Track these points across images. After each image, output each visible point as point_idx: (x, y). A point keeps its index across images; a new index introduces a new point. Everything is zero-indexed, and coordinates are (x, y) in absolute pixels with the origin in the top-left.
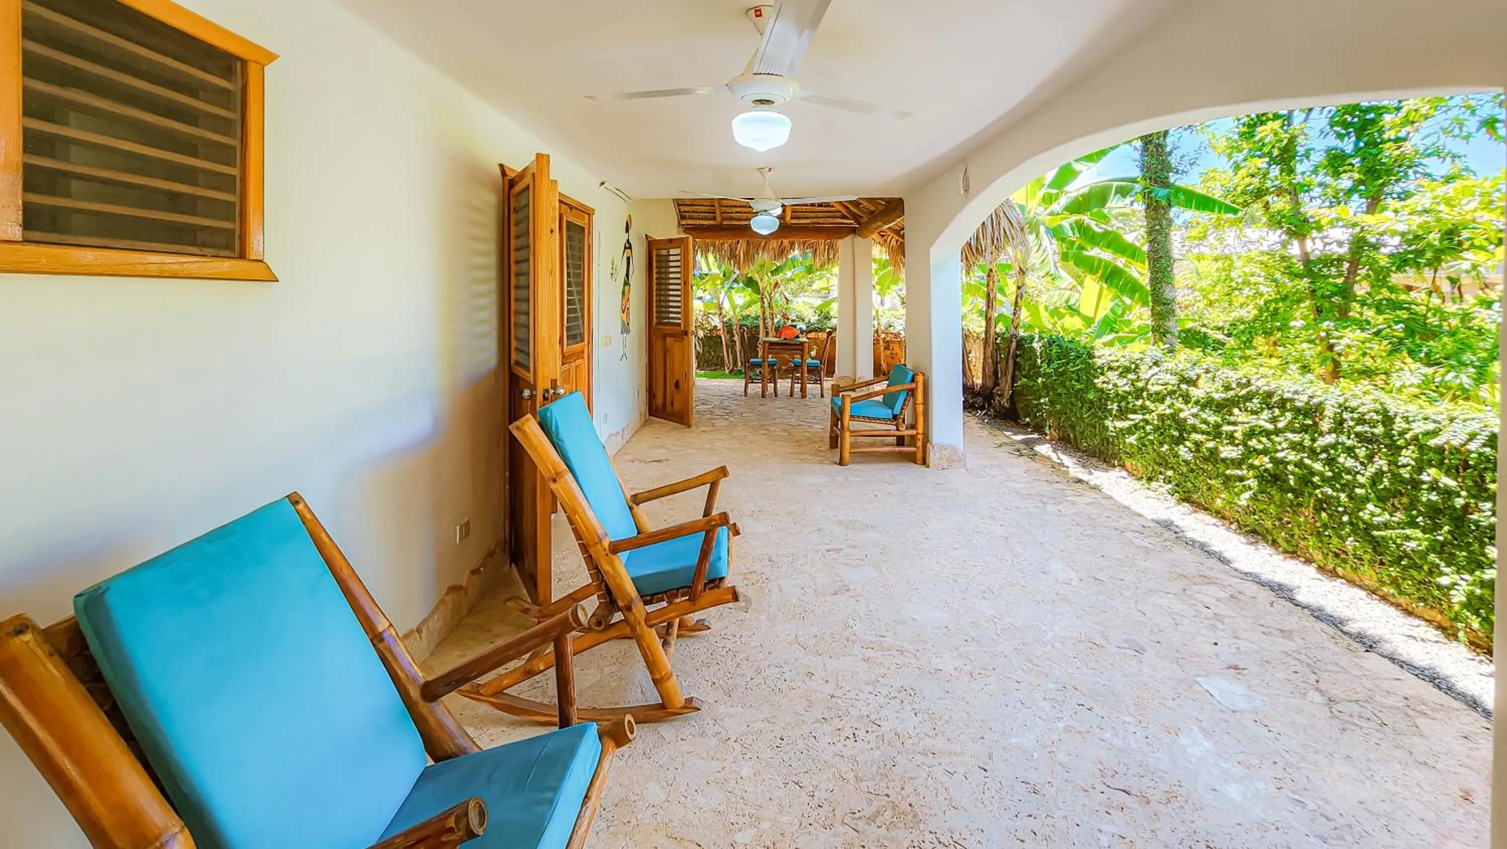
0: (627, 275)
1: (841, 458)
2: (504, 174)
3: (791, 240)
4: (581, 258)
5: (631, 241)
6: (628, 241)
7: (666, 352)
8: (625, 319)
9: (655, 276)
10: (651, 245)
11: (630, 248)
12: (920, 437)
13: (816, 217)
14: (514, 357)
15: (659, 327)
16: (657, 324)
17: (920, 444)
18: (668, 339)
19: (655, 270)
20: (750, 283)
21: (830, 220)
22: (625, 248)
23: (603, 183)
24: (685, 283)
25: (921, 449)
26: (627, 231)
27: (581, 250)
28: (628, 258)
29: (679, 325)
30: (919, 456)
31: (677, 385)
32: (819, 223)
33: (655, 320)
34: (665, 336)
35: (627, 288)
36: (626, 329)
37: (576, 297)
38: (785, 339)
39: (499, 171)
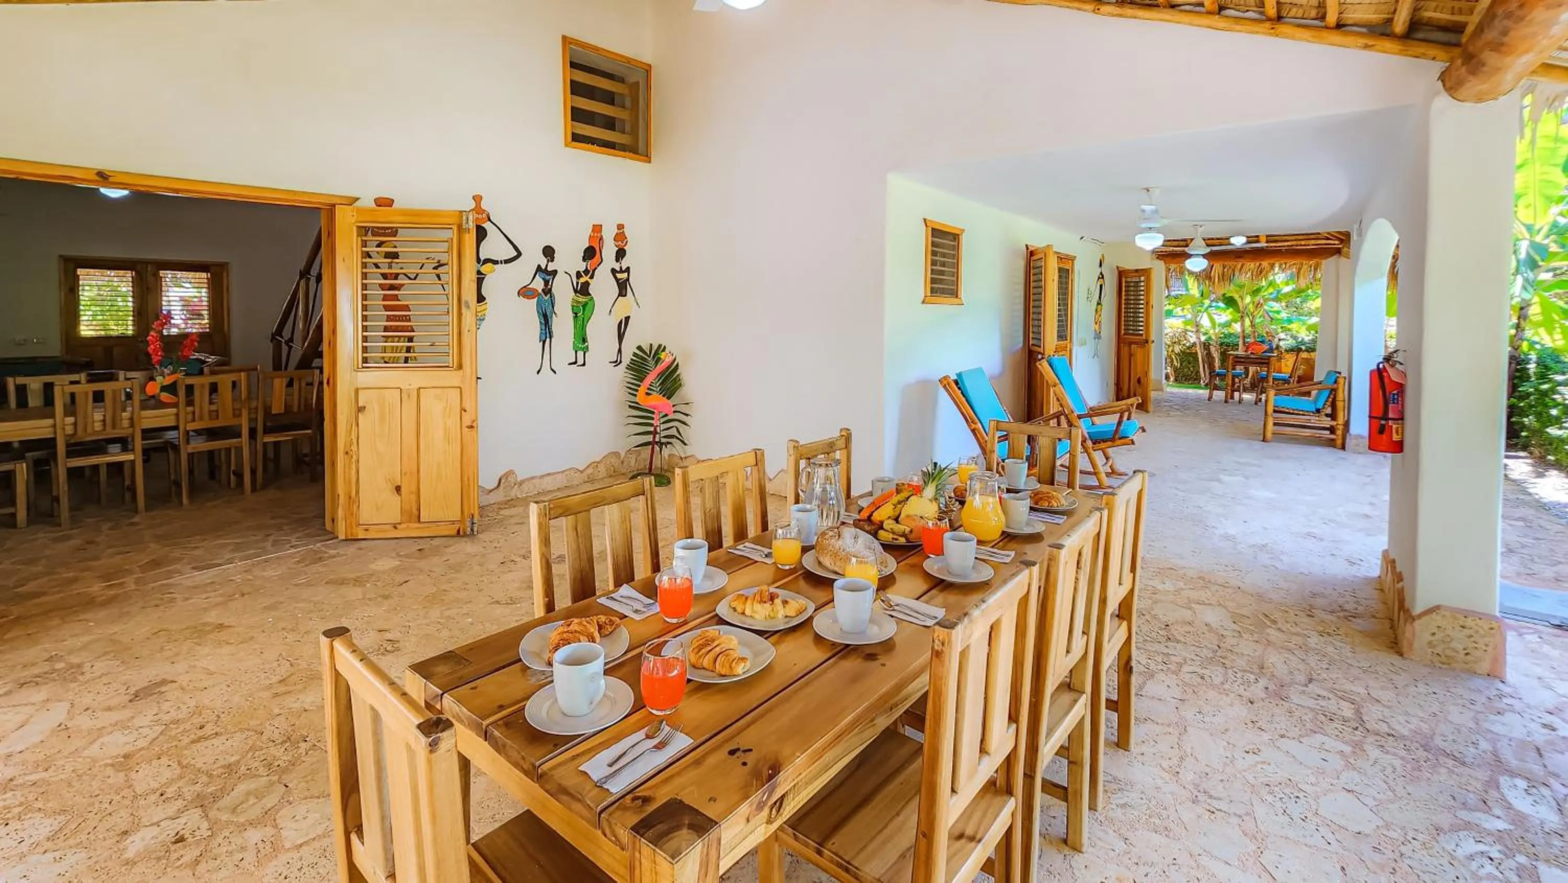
0: (1100, 298)
1: (1264, 437)
2: (1027, 249)
3: (1272, 261)
4: (1067, 289)
5: (1103, 273)
6: (1101, 273)
7: (1131, 355)
8: (1097, 329)
9: (1124, 297)
10: (1121, 273)
11: (1103, 277)
12: (1341, 427)
13: (1296, 240)
14: (1031, 342)
15: (1126, 336)
16: (1125, 334)
17: (1339, 432)
18: (1133, 346)
19: (1123, 293)
20: (1230, 302)
21: (1313, 242)
22: (1099, 278)
23: (1082, 238)
24: (1147, 303)
25: (1340, 437)
26: (1101, 265)
27: (1067, 283)
28: (1101, 286)
29: (1141, 335)
30: (1339, 442)
31: (1139, 381)
32: (1301, 245)
33: (1123, 332)
34: (1130, 344)
35: (1099, 306)
36: (1098, 336)
37: (1063, 313)
38: (1252, 353)
39: (1025, 248)
